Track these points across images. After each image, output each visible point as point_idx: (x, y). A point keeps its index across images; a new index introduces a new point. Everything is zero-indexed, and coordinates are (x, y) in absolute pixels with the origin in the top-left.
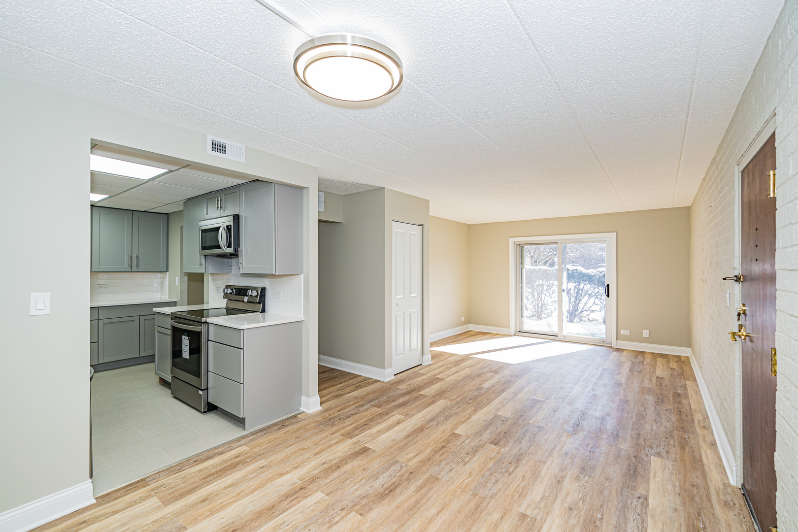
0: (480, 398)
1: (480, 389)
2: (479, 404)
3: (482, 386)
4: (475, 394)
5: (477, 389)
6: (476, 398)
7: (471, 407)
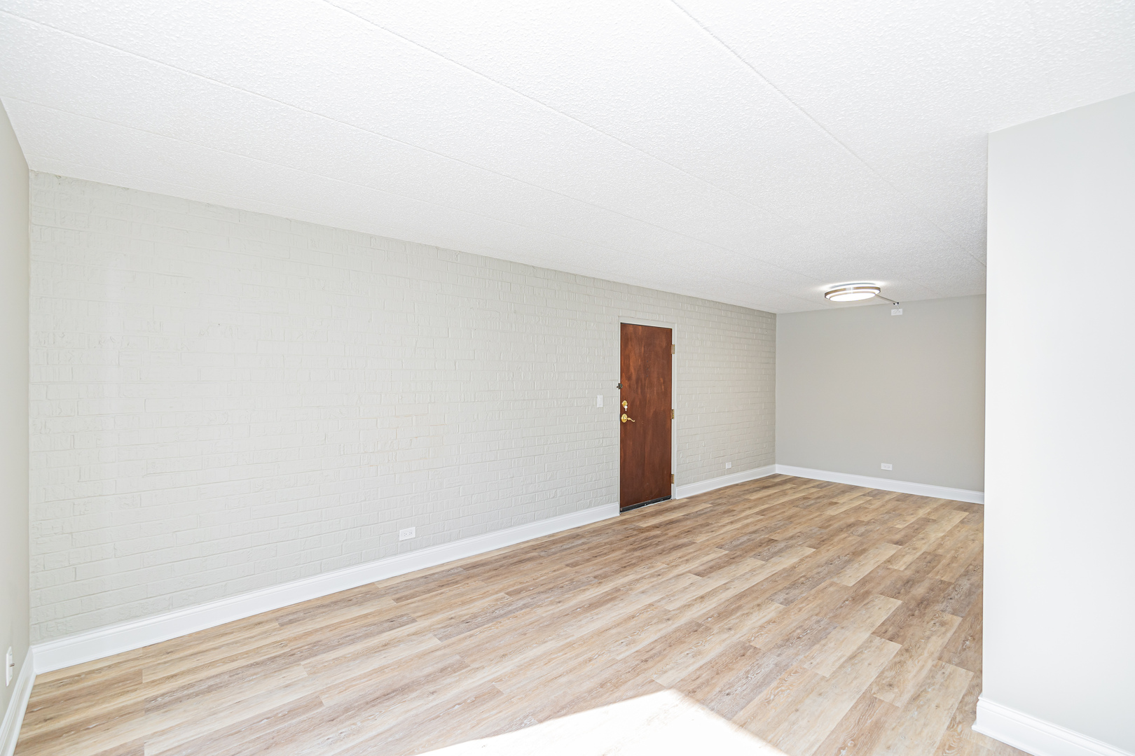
0: (787, 584)
1: (787, 602)
2: (789, 576)
3: (782, 607)
4: (797, 591)
5: (792, 602)
6: (794, 585)
7: (801, 573)
